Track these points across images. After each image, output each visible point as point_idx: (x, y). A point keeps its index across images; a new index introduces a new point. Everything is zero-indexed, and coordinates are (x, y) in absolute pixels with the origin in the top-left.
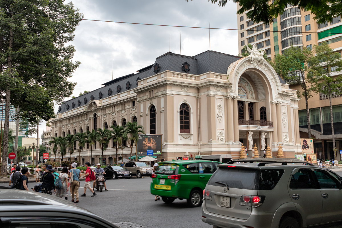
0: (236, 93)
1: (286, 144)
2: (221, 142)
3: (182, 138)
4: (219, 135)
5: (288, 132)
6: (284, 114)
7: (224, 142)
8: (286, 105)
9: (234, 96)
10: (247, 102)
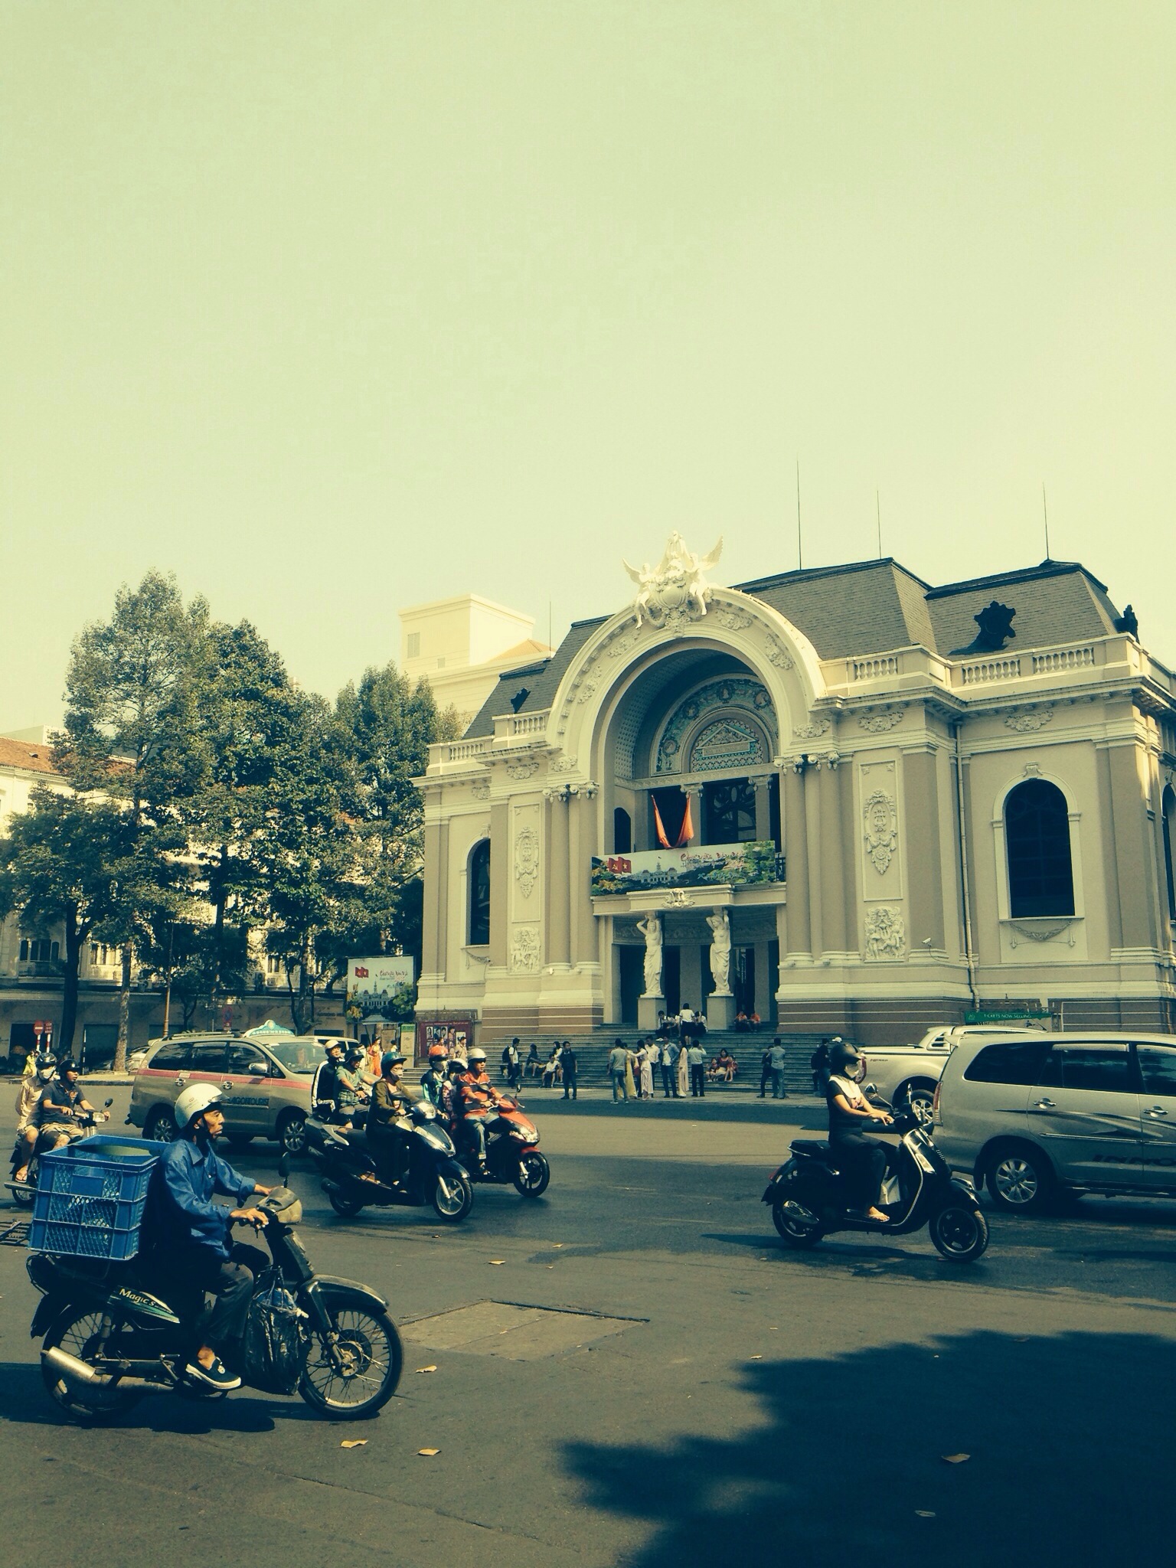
0: (577, 772)
1: (885, 957)
2: (524, 971)
3: (472, 961)
4: (517, 946)
5: (904, 893)
6: (879, 807)
7: (535, 969)
8: (893, 755)
9: (568, 787)
10: (761, 778)
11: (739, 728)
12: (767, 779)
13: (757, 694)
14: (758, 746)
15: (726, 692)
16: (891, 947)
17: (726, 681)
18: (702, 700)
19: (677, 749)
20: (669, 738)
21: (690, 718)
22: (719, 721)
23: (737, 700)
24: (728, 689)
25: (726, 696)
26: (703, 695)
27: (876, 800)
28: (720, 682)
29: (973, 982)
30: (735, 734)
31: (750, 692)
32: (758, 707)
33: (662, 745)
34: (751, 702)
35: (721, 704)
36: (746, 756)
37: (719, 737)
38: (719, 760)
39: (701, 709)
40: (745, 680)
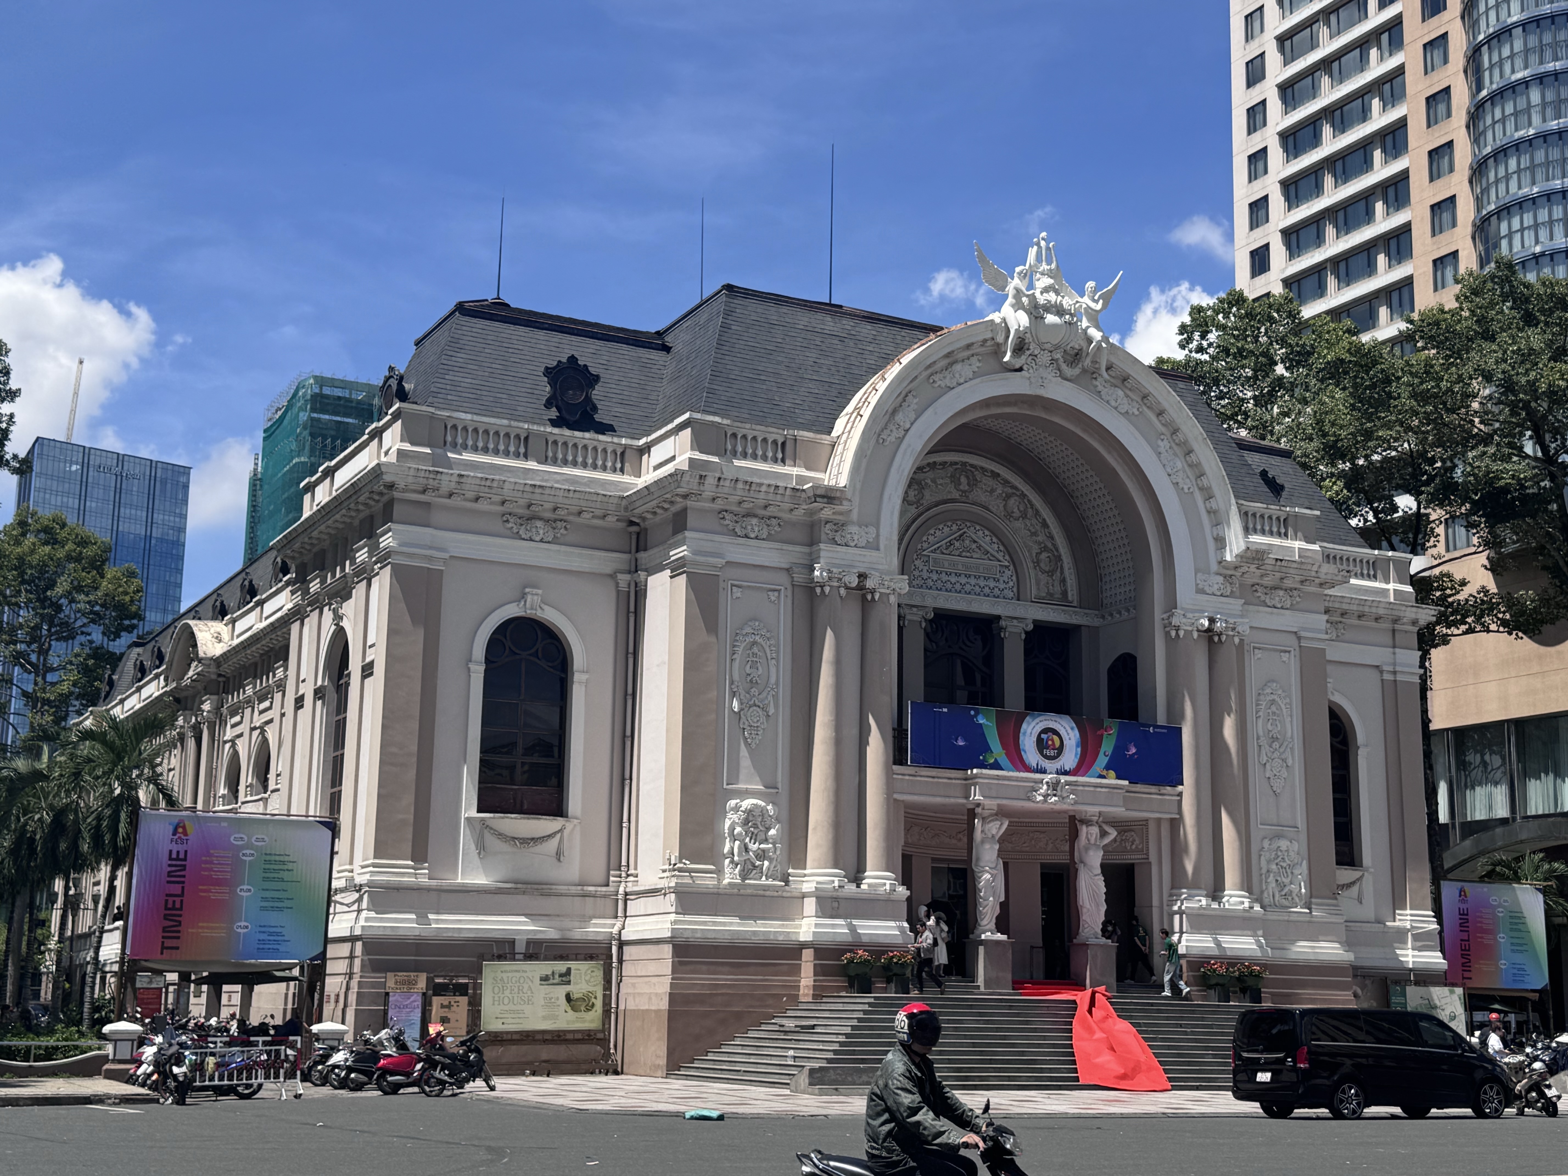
2: (752, 878)
5: (1301, 823)
7: (775, 879)
9: (862, 577)
10: (1015, 622)
11: (985, 539)
12: (1030, 627)
13: (1008, 496)
14: (1008, 573)
15: (963, 480)
16: (1292, 892)
17: (964, 464)
18: (929, 481)
22: (954, 521)
23: (979, 495)
24: (967, 477)
25: (964, 486)
26: (931, 475)
28: (956, 463)
30: (979, 547)
31: (999, 491)
32: (1009, 515)
34: (1001, 506)
35: (956, 495)
36: (992, 584)
37: (957, 544)
38: (953, 579)
39: (927, 493)
40: (992, 471)
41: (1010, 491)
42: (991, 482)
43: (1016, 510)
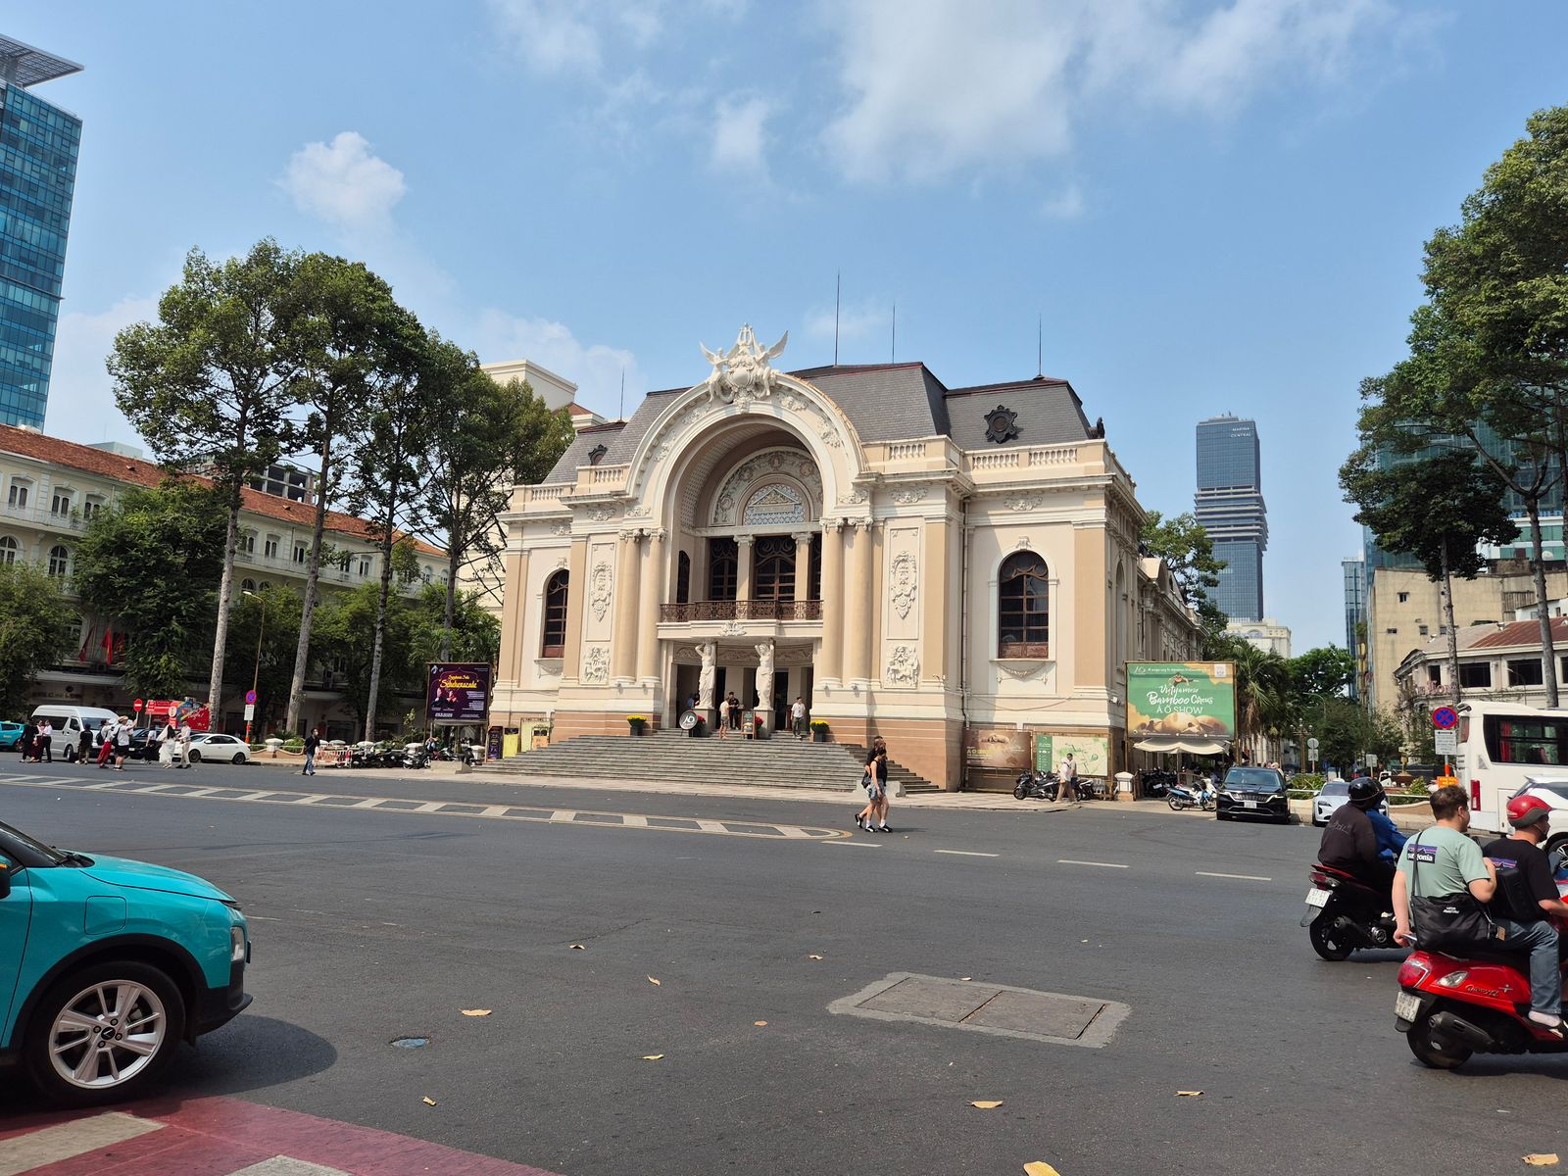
0: (651, 518)
1: (900, 685)
2: (594, 682)
3: (543, 672)
4: (589, 660)
5: (920, 634)
6: (903, 565)
7: (603, 682)
8: (919, 523)
9: (641, 530)
10: (802, 535)
11: (786, 491)
12: (810, 536)
13: (803, 464)
14: (800, 507)
15: (776, 461)
16: (906, 677)
17: (780, 452)
18: (756, 466)
19: (732, 505)
20: (726, 495)
21: (745, 481)
22: (769, 485)
23: (785, 468)
24: (779, 459)
25: (776, 464)
26: (757, 462)
27: (901, 558)
28: (774, 453)
29: (965, 707)
30: (782, 496)
31: (800, 463)
32: (803, 475)
33: (720, 500)
34: (798, 471)
35: (772, 470)
36: (790, 515)
37: (769, 497)
38: (768, 517)
39: (754, 473)
40: (793, 453)
41: (803, 461)
42: (792, 458)
43: (807, 471)
